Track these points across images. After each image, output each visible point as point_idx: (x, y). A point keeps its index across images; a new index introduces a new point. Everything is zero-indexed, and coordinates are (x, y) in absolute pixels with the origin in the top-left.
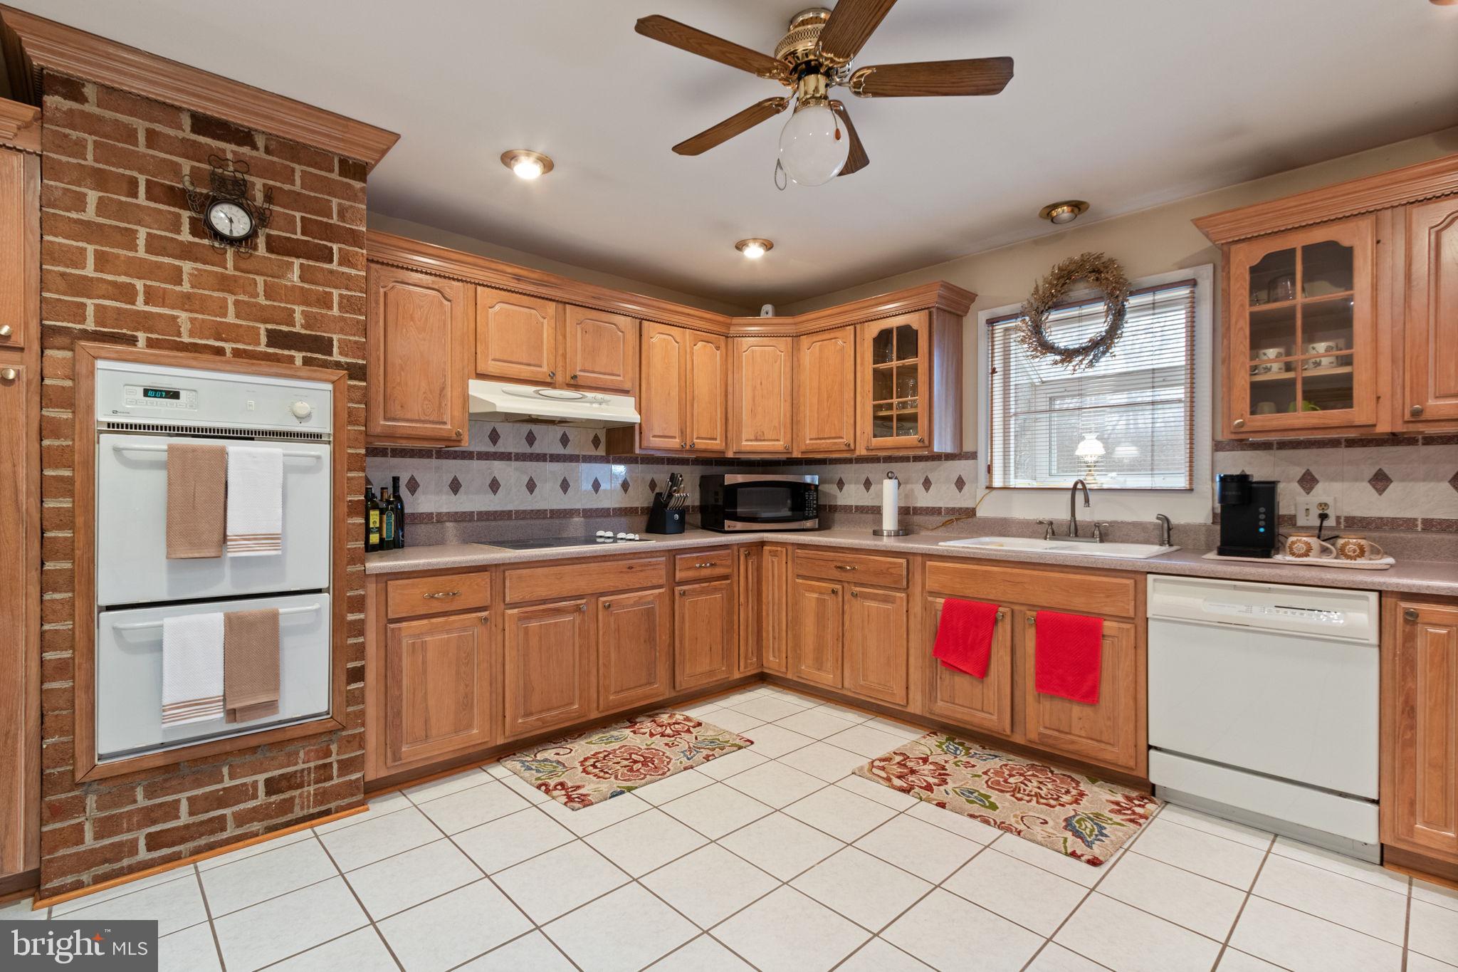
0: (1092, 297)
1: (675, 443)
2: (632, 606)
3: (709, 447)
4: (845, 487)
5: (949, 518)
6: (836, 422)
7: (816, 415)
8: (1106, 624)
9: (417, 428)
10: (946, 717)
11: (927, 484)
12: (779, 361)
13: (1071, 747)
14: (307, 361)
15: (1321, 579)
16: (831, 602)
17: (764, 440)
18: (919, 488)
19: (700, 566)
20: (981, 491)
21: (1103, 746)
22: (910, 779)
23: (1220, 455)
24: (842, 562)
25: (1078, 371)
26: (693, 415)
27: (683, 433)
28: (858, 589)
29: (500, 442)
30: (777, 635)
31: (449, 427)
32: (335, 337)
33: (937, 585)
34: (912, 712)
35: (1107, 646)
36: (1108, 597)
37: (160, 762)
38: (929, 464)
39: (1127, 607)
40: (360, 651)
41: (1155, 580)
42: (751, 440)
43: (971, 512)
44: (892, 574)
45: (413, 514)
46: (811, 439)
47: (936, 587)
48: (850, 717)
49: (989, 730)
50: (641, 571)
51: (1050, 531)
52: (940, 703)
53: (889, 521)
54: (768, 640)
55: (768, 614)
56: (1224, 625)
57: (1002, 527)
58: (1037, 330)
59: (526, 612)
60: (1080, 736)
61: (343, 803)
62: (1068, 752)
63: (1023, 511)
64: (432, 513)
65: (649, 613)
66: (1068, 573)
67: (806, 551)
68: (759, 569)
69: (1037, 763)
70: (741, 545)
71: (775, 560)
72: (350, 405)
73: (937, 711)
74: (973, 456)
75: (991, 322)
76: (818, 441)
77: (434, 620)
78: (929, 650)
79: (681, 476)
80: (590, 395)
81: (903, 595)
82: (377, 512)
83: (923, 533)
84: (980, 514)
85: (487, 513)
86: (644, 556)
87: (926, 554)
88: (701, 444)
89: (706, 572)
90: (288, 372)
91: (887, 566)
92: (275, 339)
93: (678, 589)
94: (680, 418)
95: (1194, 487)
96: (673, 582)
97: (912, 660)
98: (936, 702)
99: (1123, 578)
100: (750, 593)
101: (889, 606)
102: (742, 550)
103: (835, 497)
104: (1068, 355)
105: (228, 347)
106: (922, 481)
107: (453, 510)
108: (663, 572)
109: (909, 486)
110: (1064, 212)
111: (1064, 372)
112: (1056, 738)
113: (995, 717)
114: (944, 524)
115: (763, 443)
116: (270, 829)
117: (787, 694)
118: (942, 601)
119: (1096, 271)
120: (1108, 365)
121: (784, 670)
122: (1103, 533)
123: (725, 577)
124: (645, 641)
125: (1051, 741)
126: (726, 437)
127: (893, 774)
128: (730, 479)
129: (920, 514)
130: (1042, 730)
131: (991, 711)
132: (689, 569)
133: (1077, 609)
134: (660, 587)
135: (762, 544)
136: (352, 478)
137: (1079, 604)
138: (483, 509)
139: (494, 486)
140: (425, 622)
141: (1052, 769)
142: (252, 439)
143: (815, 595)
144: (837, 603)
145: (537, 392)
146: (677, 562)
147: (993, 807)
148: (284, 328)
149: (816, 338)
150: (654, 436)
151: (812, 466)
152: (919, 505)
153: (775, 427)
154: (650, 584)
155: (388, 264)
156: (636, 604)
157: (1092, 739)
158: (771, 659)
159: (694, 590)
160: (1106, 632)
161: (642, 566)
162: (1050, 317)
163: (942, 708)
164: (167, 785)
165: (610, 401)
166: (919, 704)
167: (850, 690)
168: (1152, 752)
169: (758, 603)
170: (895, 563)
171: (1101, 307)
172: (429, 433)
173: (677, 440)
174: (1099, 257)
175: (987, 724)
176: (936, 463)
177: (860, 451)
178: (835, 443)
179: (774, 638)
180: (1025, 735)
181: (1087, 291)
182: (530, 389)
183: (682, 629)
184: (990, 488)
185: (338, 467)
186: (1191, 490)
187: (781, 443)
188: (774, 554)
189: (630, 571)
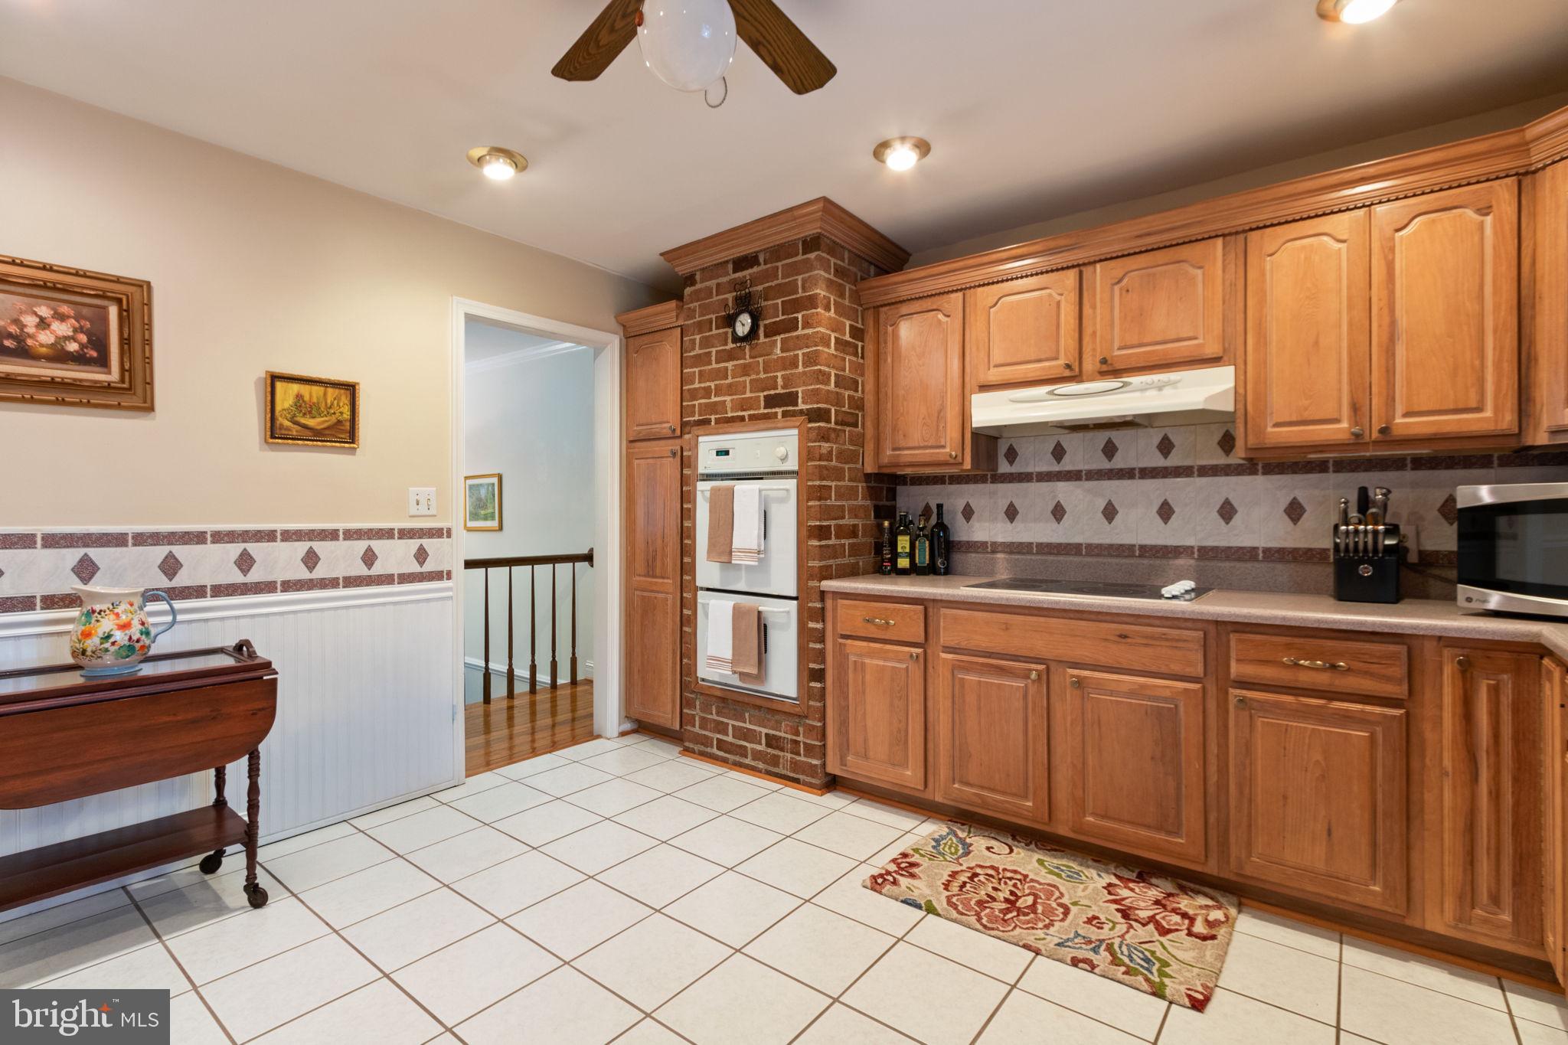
2: (1125, 695)
3: (1451, 429)
9: (917, 454)
14: (785, 414)
19: (1299, 665)
27: (1361, 409)
29: (1066, 458)
31: (948, 450)
32: (800, 390)
37: (719, 694)
40: (821, 656)
45: (968, 542)
50: (1146, 645)
59: (963, 661)
61: (809, 779)
64: (987, 542)
70: (1450, 642)
72: (810, 444)
77: (873, 645)
80: (1136, 380)
82: (907, 538)
85: (1049, 545)
86: (1157, 622)
90: (773, 425)
92: (771, 402)
96: (1222, 675)
102: (1449, 654)
105: (746, 414)
107: (1009, 539)
116: (769, 773)
123: (1382, 701)
126: (1523, 400)
132: (1264, 662)
134: (1191, 680)
135: (1534, 649)
136: (811, 507)
138: (1044, 540)
139: (1058, 512)
140: (864, 644)
142: (762, 479)
145: (1051, 393)
146: (1232, 645)
148: (772, 392)
150: (1278, 425)
154: (1167, 671)
155: (893, 304)
156: (1132, 694)
161: (1146, 637)
164: (724, 711)
165: (1179, 381)
169: (1516, 787)
172: (928, 459)
173: (1346, 424)
182: (1042, 390)
185: (800, 498)
189: (1123, 640)
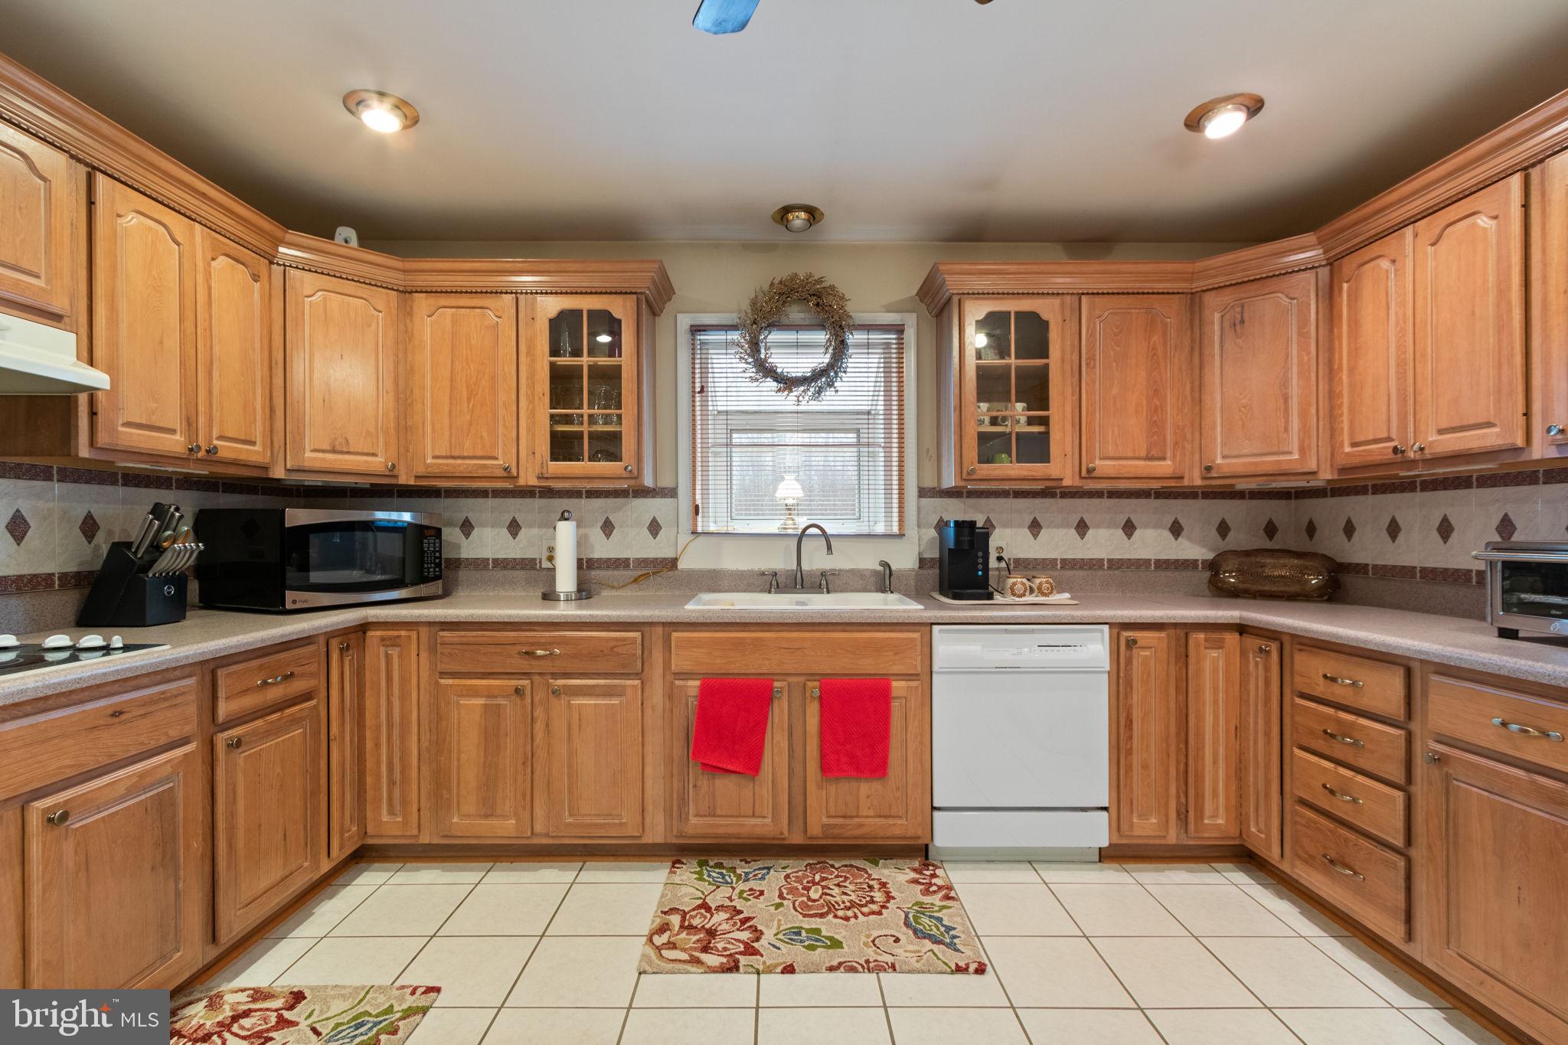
0: (807, 323)
1: (175, 443)
2: (122, 798)
3: (243, 457)
4: (475, 533)
5: (646, 572)
6: (485, 434)
7: (446, 421)
8: (895, 684)
10: (705, 836)
11: (608, 527)
12: (374, 325)
13: (858, 832)
15: (1073, 617)
16: (510, 708)
17: (348, 453)
18: (596, 534)
19: (265, 683)
20: (684, 538)
21: (891, 821)
22: (720, 946)
23: (924, 501)
24: (532, 644)
25: (804, 403)
26: (210, 392)
27: (190, 423)
28: (561, 682)
30: (397, 776)
33: (688, 663)
34: (651, 841)
35: (895, 705)
36: (896, 654)
38: (611, 501)
39: (914, 663)
41: (940, 631)
42: (323, 451)
43: (673, 563)
44: (619, 654)
46: (435, 457)
47: (687, 666)
48: (553, 877)
49: (758, 838)
50: (144, 715)
51: (774, 583)
52: (693, 820)
53: (566, 581)
54: (378, 789)
55: (377, 745)
56: (1001, 670)
57: (713, 581)
58: (755, 346)
60: (867, 817)
62: (854, 838)
63: (733, 561)
65: (163, 804)
66: (852, 631)
67: (463, 633)
68: (359, 673)
69: (811, 862)
70: (330, 635)
71: (394, 652)
73: (690, 831)
74: (672, 493)
75: (696, 329)
76: (450, 461)
78: (679, 750)
79: (177, 509)
81: (637, 682)
83: (605, 593)
84: (682, 565)
86: (146, 681)
87: (670, 623)
88: (228, 450)
89: (275, 694)
91: (612, 644)
93: (221, 739)
94: (183, 393)
95: (906, 532)
96: (212, 723)
97: (648, 770)
98: (687, 819)
99: (908, 631)
100: (347, 714)
101: (615, 701)
102: (335, 644)
103: (458, 547)
104: (788, 383)
106: (600, 523)
108: (192, 710)
109: (587, 531)
110: (799, 219)
111: (787, 402)
112: (842, 826)
113: (768, 820)
114: (635, 580)
115: (347, 457)
117: (417, 870)
118: (697, 683)
119: (817, 295)
120: (830, 401)
121: (415, 832)
122: (823, 582)
123: (307, 696)
124: (153, 869)
125: (837, 831)
126: (272, 443)
127: (695, 949)
128: (298, 516)
129: (599, 568)
130: (825, 820)
131: (765, 814)
132: (245, 692)
133: (863, 672)
134: (184, 741)
135: (363, 628)
137: (868, 666)
141: (831, 862)
143: (481, 701)
144: (524, 707)
146: (221, 682)
147: (836, 944)
149: (443, 300)
150: (128, 424)
151: (411, 500)
152: (596, 555)
153: (368, 433)
154: (163, 741)
156: (131, 792)
157: (880, 816)
158: (385, 818)
159: (254, 733)
160: (894, 693)
161: (144, 705)
162: (769, 337)
163: (697, 826)
166: (661, 829)
167: (547, 835)
168: (936, 814)
169: (359, 729)
170: (624, 639)
171: (821, 337)
173: (177, 437)
174: (820, 281)
175: (758, 831)
176: (620, 501)
177: (528, 478)
178: (485, 466)
179: (391, 782)
180: (806, 831)
181: (802, 315)
183: (232, 815)
184: (694, 532)
186: (901, 535)
187: (380, 459)
188: (394, 642)
189: (117, 720)
